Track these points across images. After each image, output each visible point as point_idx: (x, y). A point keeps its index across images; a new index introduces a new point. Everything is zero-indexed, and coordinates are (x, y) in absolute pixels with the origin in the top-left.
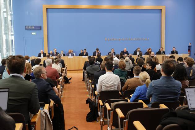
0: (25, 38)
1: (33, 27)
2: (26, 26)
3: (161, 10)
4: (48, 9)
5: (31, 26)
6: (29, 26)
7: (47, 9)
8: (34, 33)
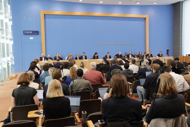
0: (22, 43)
1: (31, 32)
2: (24, 31)
3: (145, 18)
4: (46, 15)
5: (29, 31)
6: (27, 31)
7: (44, 15)
8: (31, 38)
